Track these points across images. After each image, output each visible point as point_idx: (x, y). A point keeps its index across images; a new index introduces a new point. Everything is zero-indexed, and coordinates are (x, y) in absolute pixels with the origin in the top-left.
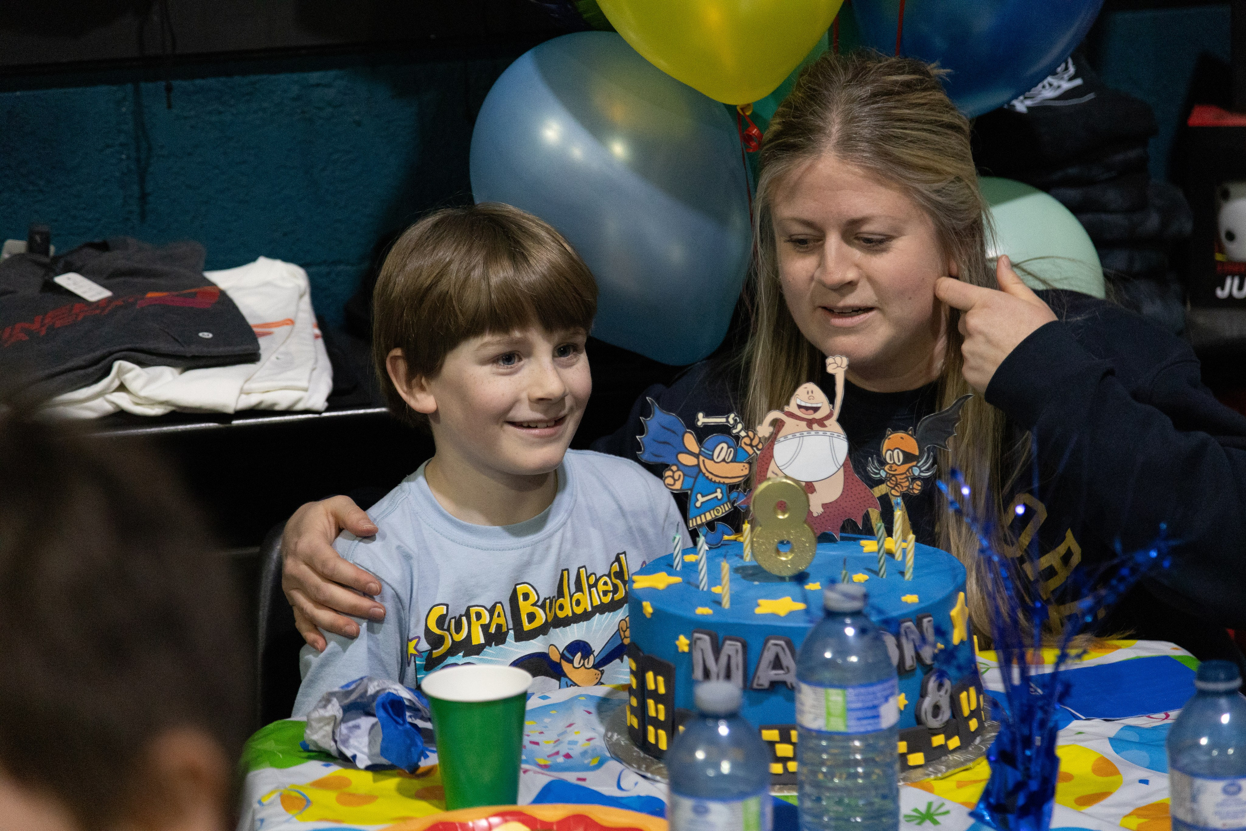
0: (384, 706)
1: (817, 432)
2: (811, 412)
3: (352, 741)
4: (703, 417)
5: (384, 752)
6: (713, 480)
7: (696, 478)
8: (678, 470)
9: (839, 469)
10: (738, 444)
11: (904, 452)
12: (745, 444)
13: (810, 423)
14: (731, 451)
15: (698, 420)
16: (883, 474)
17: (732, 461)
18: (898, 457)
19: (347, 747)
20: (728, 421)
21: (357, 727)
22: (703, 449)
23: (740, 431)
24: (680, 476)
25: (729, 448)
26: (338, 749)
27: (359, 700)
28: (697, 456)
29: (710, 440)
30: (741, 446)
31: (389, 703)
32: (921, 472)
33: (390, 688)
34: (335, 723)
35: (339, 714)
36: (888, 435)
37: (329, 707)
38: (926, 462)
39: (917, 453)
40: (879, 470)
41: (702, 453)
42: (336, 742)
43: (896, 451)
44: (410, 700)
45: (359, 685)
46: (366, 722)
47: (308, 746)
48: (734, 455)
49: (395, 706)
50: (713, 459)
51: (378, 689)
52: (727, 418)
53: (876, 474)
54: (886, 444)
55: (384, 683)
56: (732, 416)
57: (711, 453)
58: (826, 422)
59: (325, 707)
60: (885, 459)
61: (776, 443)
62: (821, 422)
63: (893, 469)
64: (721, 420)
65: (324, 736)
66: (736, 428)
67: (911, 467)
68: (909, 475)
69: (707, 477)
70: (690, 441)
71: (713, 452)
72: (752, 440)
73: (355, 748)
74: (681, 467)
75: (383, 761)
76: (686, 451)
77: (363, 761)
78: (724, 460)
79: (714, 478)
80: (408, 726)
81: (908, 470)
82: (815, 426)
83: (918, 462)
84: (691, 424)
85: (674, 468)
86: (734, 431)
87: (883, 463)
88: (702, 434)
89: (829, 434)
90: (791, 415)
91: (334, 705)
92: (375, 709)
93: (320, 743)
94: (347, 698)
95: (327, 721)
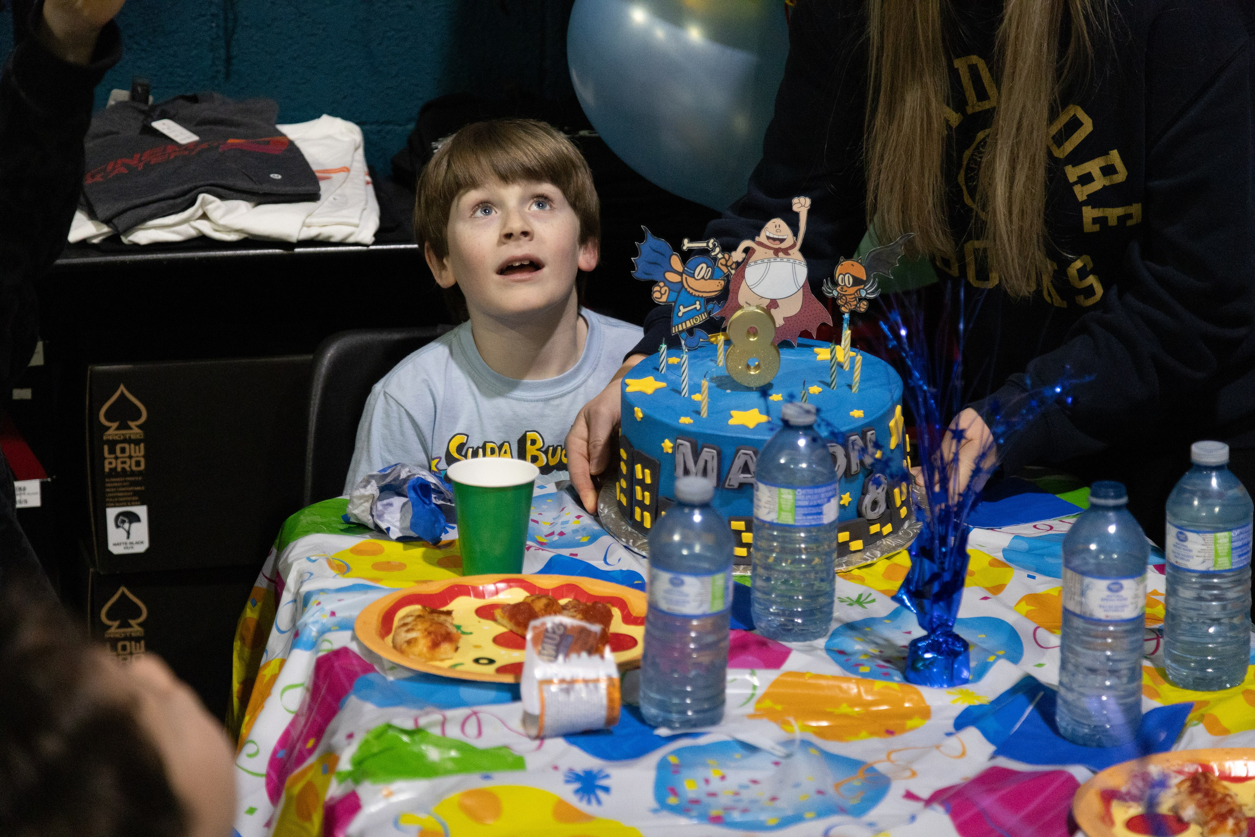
0: (414, 488)
3: (386, 516)
5: (413, 526)
19: (382, 521)
21: (391, 505)
26: (374, 522)
27: (393, 483)
31: (418, 486)
33: (419, 474)
34: (373, 501)
35: (377, 493)
37: (369, 487)
42: (373, 516)
44: (435, 484)
46: (398, 502)
47: (349, 519)
49: (423, 489)
51: (409, 474)
55: (414, 469)
59: (365, 487)
65: (363, 511)
73: (388, 521)
75: (412, 534)
77: (395, 533)
80: (433, 506)
91: (372, 486)
92: (406, 490)
93: (360, 517)
94: (384, 480)
95: (366, 499)
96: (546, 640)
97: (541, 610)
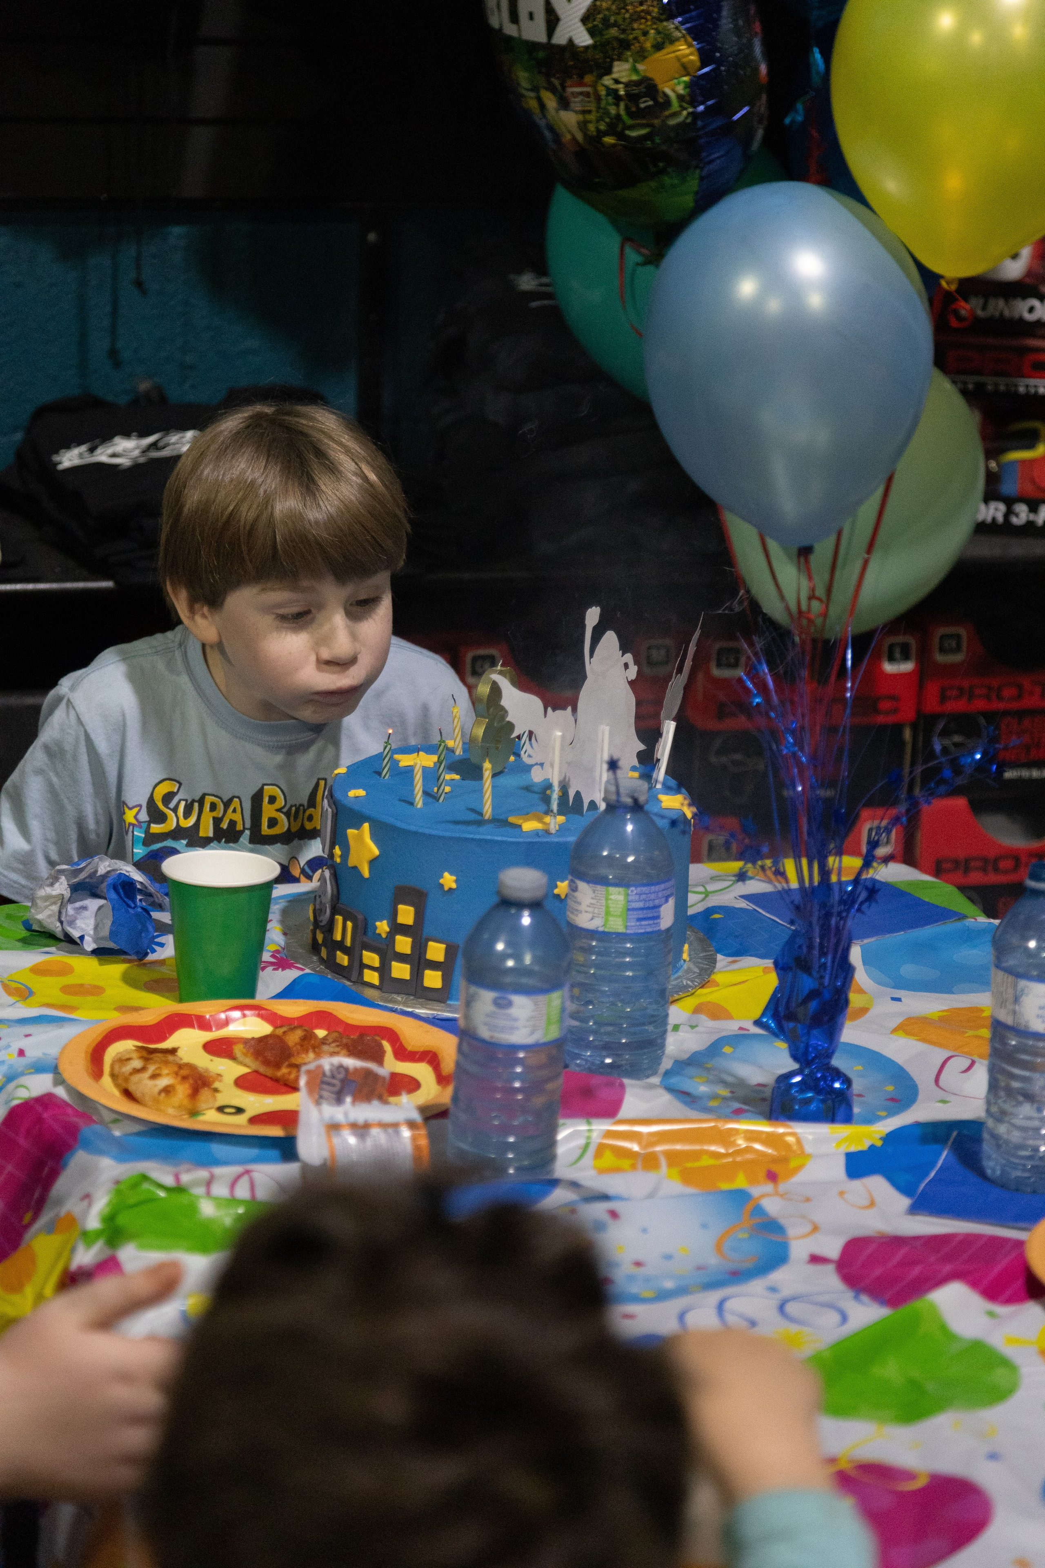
0: (115, 888)
3: (79, 923)
5: (113, 935)
19: (74, 928)
21: (85, 908)
26: (63, 929)
27: (88, 880)
31: (120, 884)
33: (121, 869)
34: (62, 902)
35: (67, 893)
37: (57, 885)
42: (61, 922)
44: (141, 883)
45: (89, 864)
46: (93, 904)
47: (32, 925)
49: (126, 887)
51: (109, 869)
55: (116, 863)
59: (52, 885)
65: (49, 916)
73: (82, 929)
75: (111, 945)
77: (89, 945)
80: (139, 910)
91: (61, 884)
92: (105, 890)
93: (45, 923)
94: (75, 877)
95: (53, 900)
96: (325, 1086)
97: (296, 1044)
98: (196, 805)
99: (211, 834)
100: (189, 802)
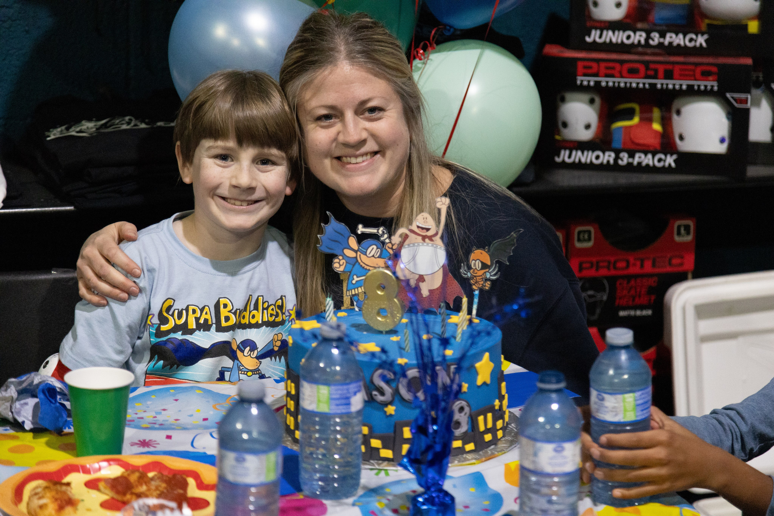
1: (428, 244)
2: (425, 231)
4: (362, 228)
6: (365, 268)
7: (354, 265)
8: (343, 259)
9: (440, 269)
10: (383, 247)
11: (482, 263)
12: (389, 248)
13: (424, 238)
14: (378, 251)
15: (358, 229)
16: (469, 274)
17: (378, 257)
18: (478, 265)
20: (378, 232)
22: (360, 248)
23: (386, 239)
24: (343, 263)
25: (377, 248)
28: (356, 252)
29: (365, 242)
30: (385, 248)
32: (491, 276)
36: (474, 251)
38: (494, 270)
39: (489, 263)
40: (467, 272)
41: (359, 250)
43: (478, 261)
48: (380, 253)
50: (366, 255)
52: (378, 230)
53: (465, 274)
54: (472, 256)
56: (381, 229)
57: (365, 251)
58: (433, 238)
60: (471, 265)
61: (403, 248)
62: (431, 238)
63: (475, 272)
64: (373, 231)
66: (383, 237)
67: (485, 272)
68: (484, 277)
69: (361, 266)
70: (353, 242)
71: (367, 250)
72: (393, 245)
74: (345, 257)
76: (350, 248)
78: (373, 256)
79: (366, 267)
81: (483, 274)
82: (427, 240)
83: (489, 270)
84: (353, 231)
85: (341, 258)
86: (382, 239)
87: (469, 268)
88: (361, 238)
89: (435, 246)
90: (412, 231)
97: (135, 481)
98: (184, 312)
99: (194, 327)
100: (180, 310)
